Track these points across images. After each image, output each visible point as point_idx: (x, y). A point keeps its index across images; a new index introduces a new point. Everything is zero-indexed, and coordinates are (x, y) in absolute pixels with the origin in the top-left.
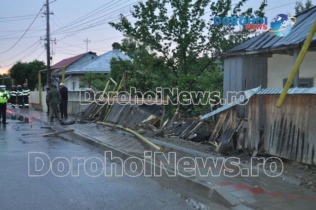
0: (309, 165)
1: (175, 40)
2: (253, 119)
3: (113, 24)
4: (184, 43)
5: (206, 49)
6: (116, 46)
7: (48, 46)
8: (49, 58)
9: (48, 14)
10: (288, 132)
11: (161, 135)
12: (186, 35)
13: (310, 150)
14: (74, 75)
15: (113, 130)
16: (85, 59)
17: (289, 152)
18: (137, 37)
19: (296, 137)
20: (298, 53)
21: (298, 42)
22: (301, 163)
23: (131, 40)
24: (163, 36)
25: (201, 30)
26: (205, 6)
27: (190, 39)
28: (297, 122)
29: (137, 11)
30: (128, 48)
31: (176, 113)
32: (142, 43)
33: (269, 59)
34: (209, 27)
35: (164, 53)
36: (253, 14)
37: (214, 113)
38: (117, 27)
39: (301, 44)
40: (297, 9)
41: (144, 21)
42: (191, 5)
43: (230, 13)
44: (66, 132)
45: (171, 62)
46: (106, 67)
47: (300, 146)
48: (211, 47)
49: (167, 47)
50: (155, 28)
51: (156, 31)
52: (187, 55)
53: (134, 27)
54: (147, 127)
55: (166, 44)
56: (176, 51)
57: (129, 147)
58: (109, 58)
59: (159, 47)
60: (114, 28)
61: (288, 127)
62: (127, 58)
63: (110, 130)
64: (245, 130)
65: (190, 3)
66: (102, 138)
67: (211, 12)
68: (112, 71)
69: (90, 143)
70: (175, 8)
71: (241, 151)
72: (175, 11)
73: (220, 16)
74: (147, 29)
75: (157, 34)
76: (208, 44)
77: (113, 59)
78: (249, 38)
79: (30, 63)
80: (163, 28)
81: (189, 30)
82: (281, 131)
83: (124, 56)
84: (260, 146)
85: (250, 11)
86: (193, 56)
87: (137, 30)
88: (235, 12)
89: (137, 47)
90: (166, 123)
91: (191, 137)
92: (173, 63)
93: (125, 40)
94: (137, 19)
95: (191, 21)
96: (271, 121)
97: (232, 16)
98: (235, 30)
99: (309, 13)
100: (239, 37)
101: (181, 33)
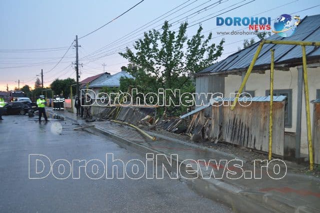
0: (252, 149)
1: (163, 65)
2: (215, 118)
3: (121, 54)
4: (169, 67)
5: (184, 71)
6: (123, 68)
7: (77, 69)
8: (78, 77)
9: (77, 46)
10: (238, 127)
11: (154, 129)
12: (171, 62)
13: (253, 139)
14: (95, 88)
15: (121, 126)
16: (102, 77)
17: (239, 140)
18: (138, 62)
19: (243, 130)
20: (245, 74)
21: (245, 67)
22: (247, 147)
23: (134, 65)
24: (155, 62)
25: (181, 58)
26: (183, 42)
27: (173, 64)
28: (244, 120)
29: (138, 45)
30: (131, 70)
31: (164, 114)
32: (141, 67)
33: (226, 78)
34: (186, 56)
35: (156, 74)
36: (215, 47)
37: (189, 114)
38: (124, 56)
39: (247, 68)
40: (245, 44)
41: (142, 52)
42: (175, 42)
43: (200, 47)
44: (89, 127)
45: (160, 80)
46: (117, 83)
47: (246, 136)
48: (187, 70)
49: (158, 70)
50: (150, 56)
51: (151, 59)
52: (172, 75)
53: (135, 56)
54: (144, 124)
55: (157, 68)
56: (164, 73)
57: (132, 137)
58: (119, 77)
59: (152, 70)
60: (122, 57)
61: (238, 124)
62: (131, 76)
63: (119, 125)
64: (210, 126)
65: (174, 40)
66: (114, 131)
67: (187, 46)
68: (121, 86)
69: (106, 134)
70: (163, 44)
71: (207, 140)
72: (163, 45)
73: (193, 49)
74: (145, 58)
75: (151, 60)
76: (185, 68)
77: (122, 77)
78: (213, 64)
79: (65, 80)
80: (155, 57)
81: (173, 58)
82: (233, 127)
83: (129, 75)
84: (219, 136)
85: (213, 45)
86: (176, 75)
87: (138, 58)
88: (203, 46)
89: (138, 69)
90: (157, 121)
91: (174, 130)
92: (162, 80)
93: (130, 65)
94: (138, 51)
95: (174, 52)
96: (227, 119)
97: (202, 49)
98: (203, 59)
99: (252, 47)
100: (206, 63)
101: (168, 60)
